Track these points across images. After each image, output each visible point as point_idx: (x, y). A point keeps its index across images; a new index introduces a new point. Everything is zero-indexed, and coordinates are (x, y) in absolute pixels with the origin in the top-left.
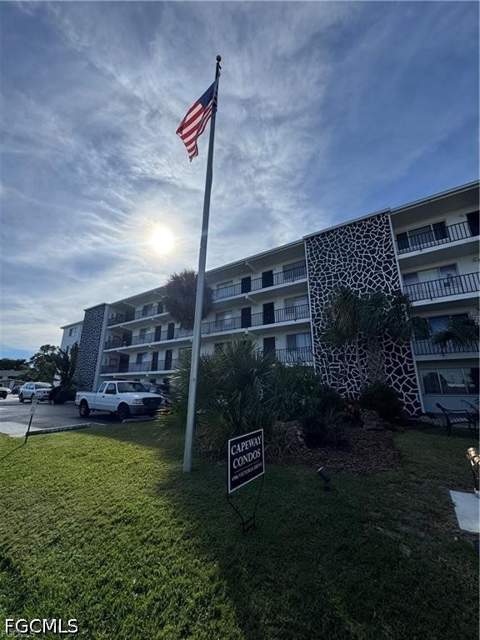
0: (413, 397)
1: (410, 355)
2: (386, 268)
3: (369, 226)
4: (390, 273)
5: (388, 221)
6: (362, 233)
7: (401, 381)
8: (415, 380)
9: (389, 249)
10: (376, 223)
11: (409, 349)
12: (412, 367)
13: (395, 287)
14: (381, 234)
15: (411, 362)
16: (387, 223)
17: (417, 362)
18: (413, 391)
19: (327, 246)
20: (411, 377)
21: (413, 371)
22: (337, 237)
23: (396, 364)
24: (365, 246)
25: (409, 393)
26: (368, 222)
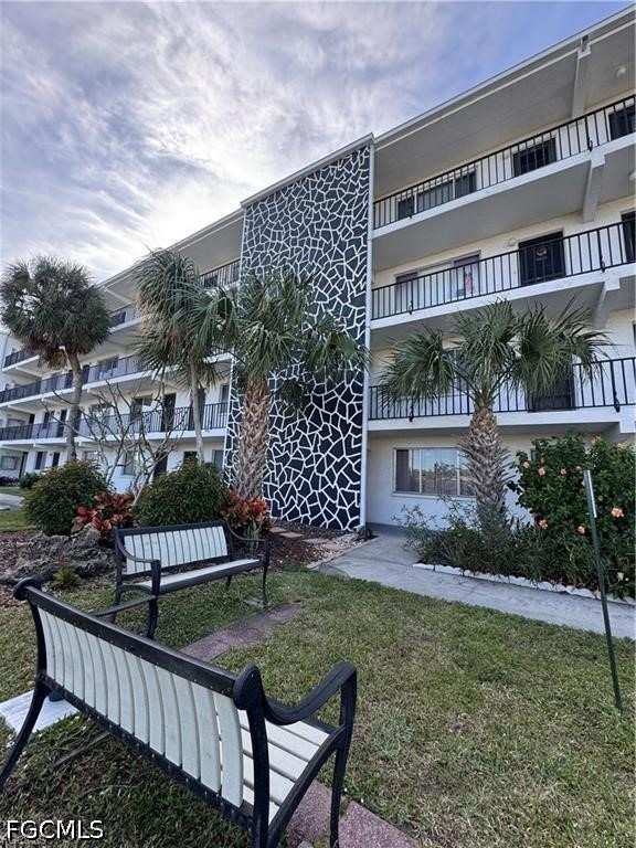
0: (350, 497)
1: (358, 420)
2: (350, 254)
3: (339, 174)
4: (353, 264)
5: (367, 160)
6: (326, 189)
7: (338, 467)
8: (358, 467)
9: (360, 217)
10: (349, 167)
11: (360, 407)
12: (359, 441)
13: (358, 290)
14: (353, 188)
15: (360, 431)
16: (366, 166)
17: (369, 432)
18: (352, 487)
19: (272, 218)
20: (353, 460)
21: (359, 449)
22: (290, 199)
23: (336, 435)
24: (325, 214)
25: (346, 490)
26: (338, 167)
